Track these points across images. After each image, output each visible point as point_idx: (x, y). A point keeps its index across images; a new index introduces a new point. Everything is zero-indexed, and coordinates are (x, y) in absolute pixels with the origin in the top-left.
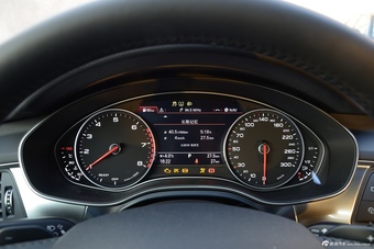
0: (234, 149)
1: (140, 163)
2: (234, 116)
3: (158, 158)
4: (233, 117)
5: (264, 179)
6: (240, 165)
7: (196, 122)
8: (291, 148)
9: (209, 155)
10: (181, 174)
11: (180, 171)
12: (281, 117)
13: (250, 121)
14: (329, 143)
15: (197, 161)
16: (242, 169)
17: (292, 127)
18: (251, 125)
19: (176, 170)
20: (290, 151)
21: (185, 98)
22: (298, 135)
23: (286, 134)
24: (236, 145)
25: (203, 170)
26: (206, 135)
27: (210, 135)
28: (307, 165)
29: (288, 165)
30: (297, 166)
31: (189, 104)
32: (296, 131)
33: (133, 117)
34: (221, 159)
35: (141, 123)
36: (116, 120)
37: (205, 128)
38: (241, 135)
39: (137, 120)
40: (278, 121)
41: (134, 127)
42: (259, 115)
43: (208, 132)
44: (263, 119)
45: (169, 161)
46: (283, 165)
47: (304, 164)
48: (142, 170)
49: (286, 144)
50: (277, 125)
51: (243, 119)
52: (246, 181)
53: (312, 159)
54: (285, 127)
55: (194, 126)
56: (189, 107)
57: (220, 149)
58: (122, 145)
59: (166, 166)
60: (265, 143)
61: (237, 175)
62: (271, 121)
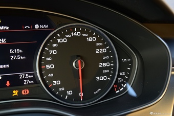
0: (48, 67)
2: (46, 32)
4: (44, 33)
5: (81, 94)
6: (55, 83)
8: (106, 61)
9: (22, 76)
12: (93, 31)
13: (63, 37)
14: (142, 54)
15: (8, 84)
16: (57, 87)
17: (105, 40)
18: (64, 40)
20: (104, 65)
22: (111, 48)
23: (99, 47)
24: (49, 63)
25: (15, 93)
26: (17, 54)
27: (20, 54)
28: (122, 77)
29: (104, 78)
30: (113, 79)
32: (108, 44)
34: (35, 79)
37: (14, 48)
38: (54, 52)
40: (91, 35)
42: (71, 30)
43: (19, 51)
44: (75, 34)
46: (99, 79)
47: (119, 76)
49: (100, 58)
50: (90, 39)
51: (55, 34)
52: (63, 99)
53: (126, 71)
54: (98, 41)
57: (33, 69)
60: (80, 58)
61: (53, 93)
62: (84, 35)
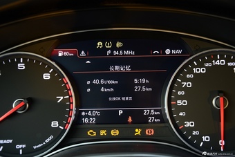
0: (179, 103)
1: (55, 124)
2: (178, 59)
3: (78, 116)
5: (222, 143)
6: (188, 124)
7: (128, 68)
9: (146, 111)
10: (109, 137)
11: (108, 132)
13: (200, 65)
15: (130, 120)
16: (190, 130)
18: (202, 70)
19: (103, 132)
21: (114, 37)
24: (181, 98)
25: (138, 132)
26: (142, 85)
27: (147, 85)
31: (119, 45)
33: (45, 63)
34: (161, 117)
35: (56, 71)
36: (21, 66)
37: (139, 76)
38: (189, 85)
39: (51, 66)
41: (46, 76)
42: (212, 57)
43: (144, 81)
44: (218, 63)
45: (93, 121)
48: (58, 132)
51: (191, 62)
52: (197, 146)
55: (126, 73)
56: (119, 49)
57: (161, 104)
58: (31, 101)
59: (89, 126)
60: (222, 94)
61: (185, 137)
62: (230, 64)
